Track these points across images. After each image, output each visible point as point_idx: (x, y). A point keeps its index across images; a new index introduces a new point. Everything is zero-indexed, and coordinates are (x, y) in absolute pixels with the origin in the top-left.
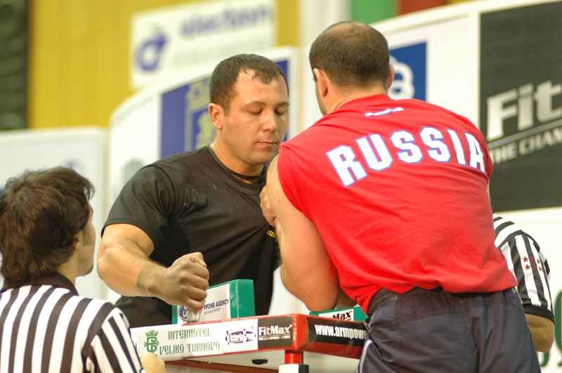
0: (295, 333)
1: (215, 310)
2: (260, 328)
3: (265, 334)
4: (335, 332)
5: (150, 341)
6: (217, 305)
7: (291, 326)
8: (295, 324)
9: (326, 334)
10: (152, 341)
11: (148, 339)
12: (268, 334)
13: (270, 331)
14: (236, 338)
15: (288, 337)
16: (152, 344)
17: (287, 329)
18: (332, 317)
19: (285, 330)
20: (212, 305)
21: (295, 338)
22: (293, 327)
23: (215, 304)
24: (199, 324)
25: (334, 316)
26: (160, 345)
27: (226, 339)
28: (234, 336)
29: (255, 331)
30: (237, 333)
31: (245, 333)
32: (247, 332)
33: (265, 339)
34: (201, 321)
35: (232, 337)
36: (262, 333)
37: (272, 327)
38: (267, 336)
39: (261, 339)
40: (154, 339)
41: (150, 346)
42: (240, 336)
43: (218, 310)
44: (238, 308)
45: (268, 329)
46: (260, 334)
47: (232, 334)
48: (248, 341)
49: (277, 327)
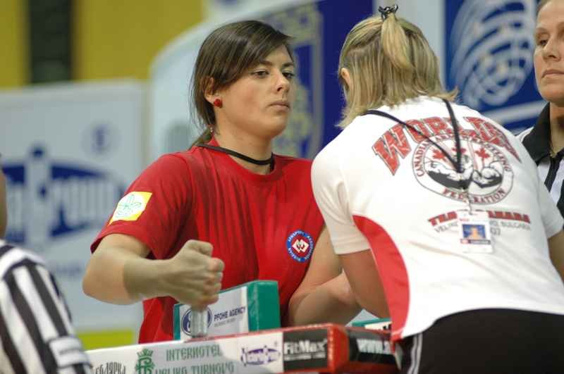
0: (331, 350)
1: (228, 321)
2: (286, 345)
3: (292, 352)
4: (384, 347)
5: (143, 364)
6: (231, 315)
7: (326, 341)
8: (331, 339)
9: (373, 351)
10: (145, 362)
11: (140, 361)
12: (296, 351)
13: (298, 349)
14: (255, 357)
15: (321, 356)
16: (145, 367)
17: (321, 345)
18: (382, 329)
19: (318, 347)
20: (224, 315)
21: (331, 357)
22: (329, 342)
23: (228, 314)
24: (206, 340)
25: (385, 328)
26: (155, 368)
27: (242, 359)
28: (252, 355)
29: (279, 348)
30: (256, 351)
31: (265, 350)
32: (270, 350)
33: (293, 358)
34: (209, 336)
35: (249, 356)
36: (289, 351)
37: (301, 343)
38: (295, 354)
39: (288, 359)
40: (148, 361)
41: (143, 370)
42: (259, 355)
43: (233, 320)
44: (257, 318)
45: (296, 345)
46: (286, 352)
47: (250, 352)
48: (270, 361)
49: (307, 343)
